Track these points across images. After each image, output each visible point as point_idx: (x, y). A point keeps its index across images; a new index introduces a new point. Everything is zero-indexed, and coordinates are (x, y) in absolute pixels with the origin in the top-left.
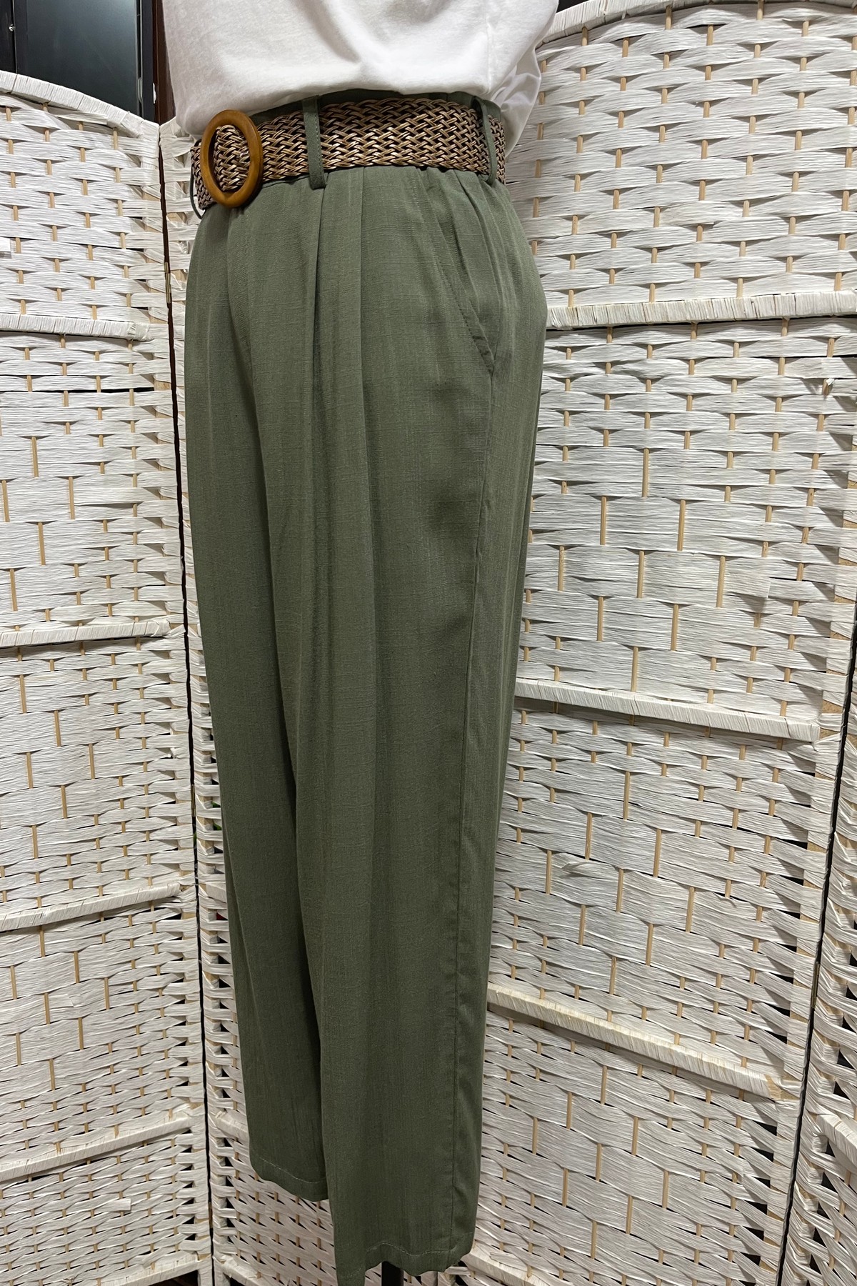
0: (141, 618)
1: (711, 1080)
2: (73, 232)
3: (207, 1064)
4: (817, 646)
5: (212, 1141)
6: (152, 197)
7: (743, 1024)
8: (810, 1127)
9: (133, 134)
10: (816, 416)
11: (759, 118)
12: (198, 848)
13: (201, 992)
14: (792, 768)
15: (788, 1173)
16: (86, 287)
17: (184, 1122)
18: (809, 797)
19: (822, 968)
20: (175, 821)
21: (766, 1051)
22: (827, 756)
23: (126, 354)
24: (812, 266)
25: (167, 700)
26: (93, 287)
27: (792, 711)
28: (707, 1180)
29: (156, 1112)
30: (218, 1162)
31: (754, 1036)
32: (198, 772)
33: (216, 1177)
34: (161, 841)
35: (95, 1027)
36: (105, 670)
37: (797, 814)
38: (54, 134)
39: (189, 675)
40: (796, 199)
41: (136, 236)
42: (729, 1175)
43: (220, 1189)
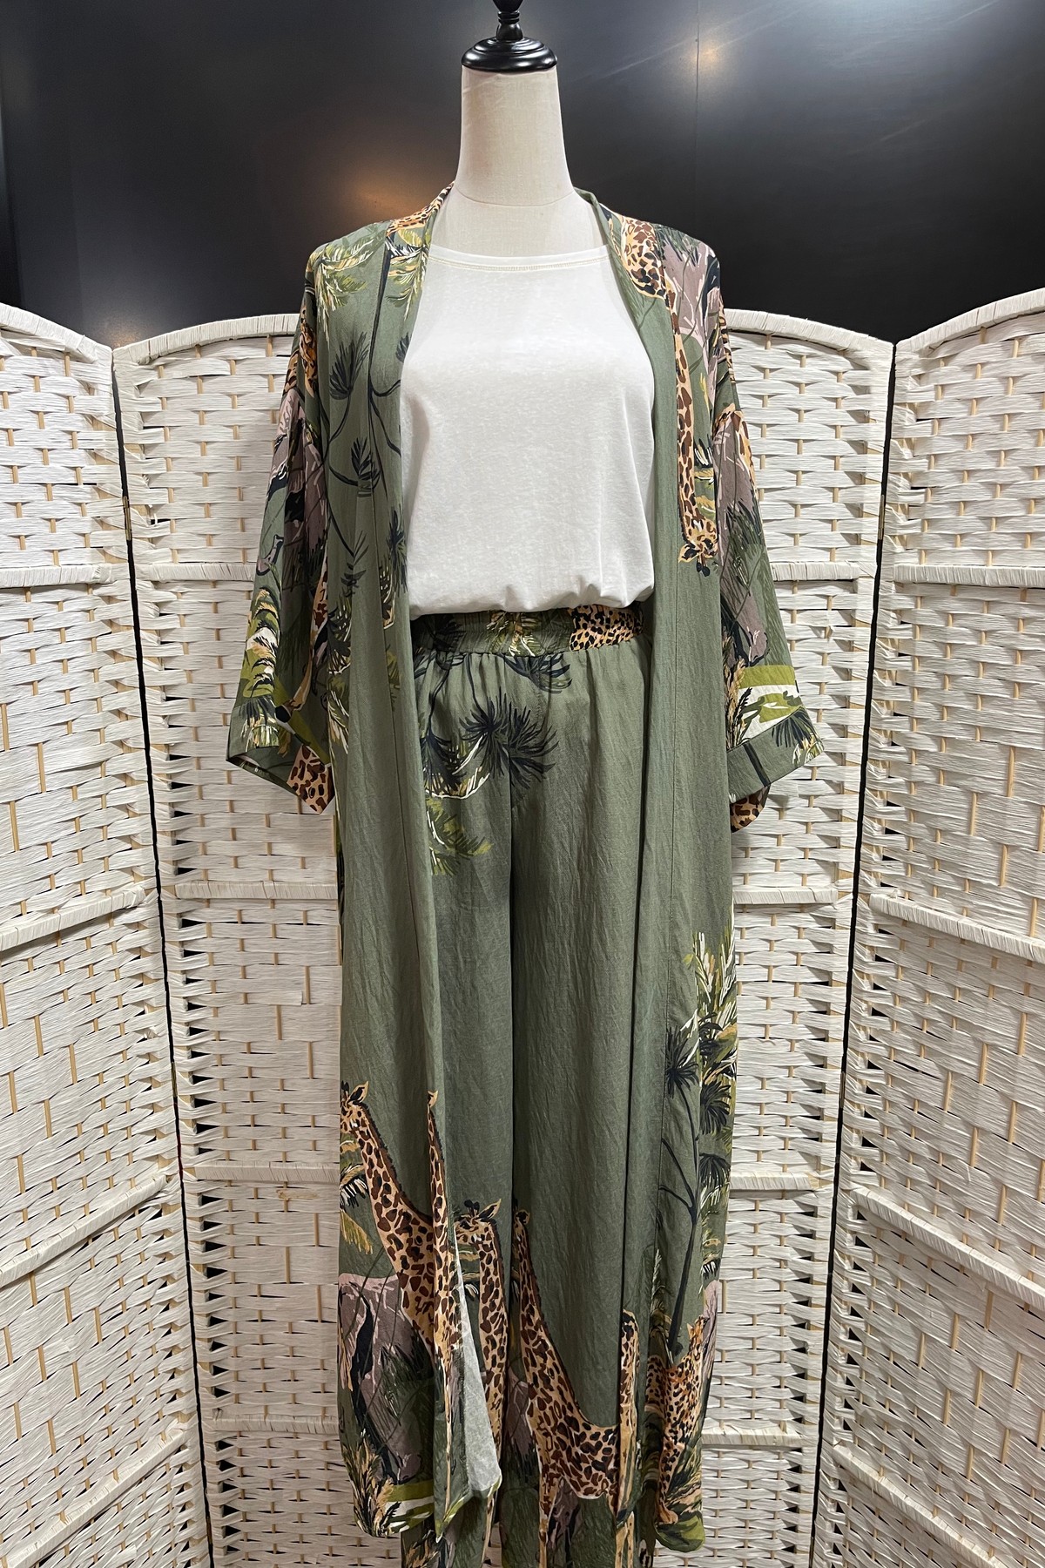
0: (112, 889)
1: (765, 1191)
2: (33, 471)
3: (198, 1366)
4: (832, 829)
5: (210, 1448)
6: (109, 426)
7: (783, 1139)
8: (845, 1201)
9: (88, 359)
10: (822, 654)
11: (769, 425)
12: (180, 1129)
13: (190, 1290)
14: (814, 926)
15: (828, 1244)
16: (47, 530)
17: (181, 1439)
18: (832, 945)
19: (847, 1076)
20: (153, 1107)
21: (801, 1153)
22: (843, 912)
23: (84, 600)
24: (814, 542)
25: (142, 975)
26: (53, 530)
27: (811, 881)
28: (758, 1275)
29: (151, 1439)
30: (217, 1468)
31: (792, 1145)
32: (176, 1047)
33: (216, 1487)
34: (141, 1133)
35: (89, 1367)
36: (82, 957)
37: (822, 961)
38: (8, 361)
39: (164, 941)
40: (801, 492)
41: (93, 471)
42: (778, 1264)
43: (217, 1498)
